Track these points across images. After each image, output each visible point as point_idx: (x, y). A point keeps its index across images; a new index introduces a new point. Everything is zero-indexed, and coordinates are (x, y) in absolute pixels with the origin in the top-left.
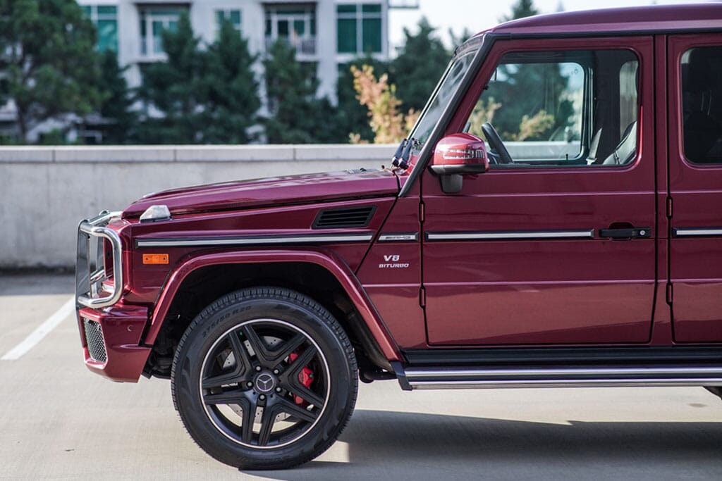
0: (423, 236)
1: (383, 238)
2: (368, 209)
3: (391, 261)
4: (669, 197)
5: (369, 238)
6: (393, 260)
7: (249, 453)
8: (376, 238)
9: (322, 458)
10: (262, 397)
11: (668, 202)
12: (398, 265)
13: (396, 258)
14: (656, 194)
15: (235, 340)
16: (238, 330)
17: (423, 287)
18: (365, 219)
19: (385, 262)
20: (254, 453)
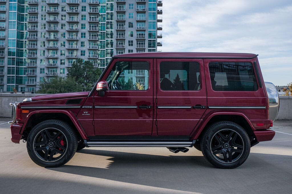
0: (94, 107)
1: (83, 107)
2: (80, 100)
3: (85, 113)
4: (156, 98)
5: (80, 107)
6: (86, 113)
7: (46, 163)
8: (81, 107)
9: (66, 164)
10: (51, 148)
11: (156, 99)
12: (87, 114)
13: (87, 112)
14: (153, 97)
15: (43, 134)
16: (43, 131)
17: (93, 120)
18: (79, 102)
19: (84, 113)
20: (48, 163)
